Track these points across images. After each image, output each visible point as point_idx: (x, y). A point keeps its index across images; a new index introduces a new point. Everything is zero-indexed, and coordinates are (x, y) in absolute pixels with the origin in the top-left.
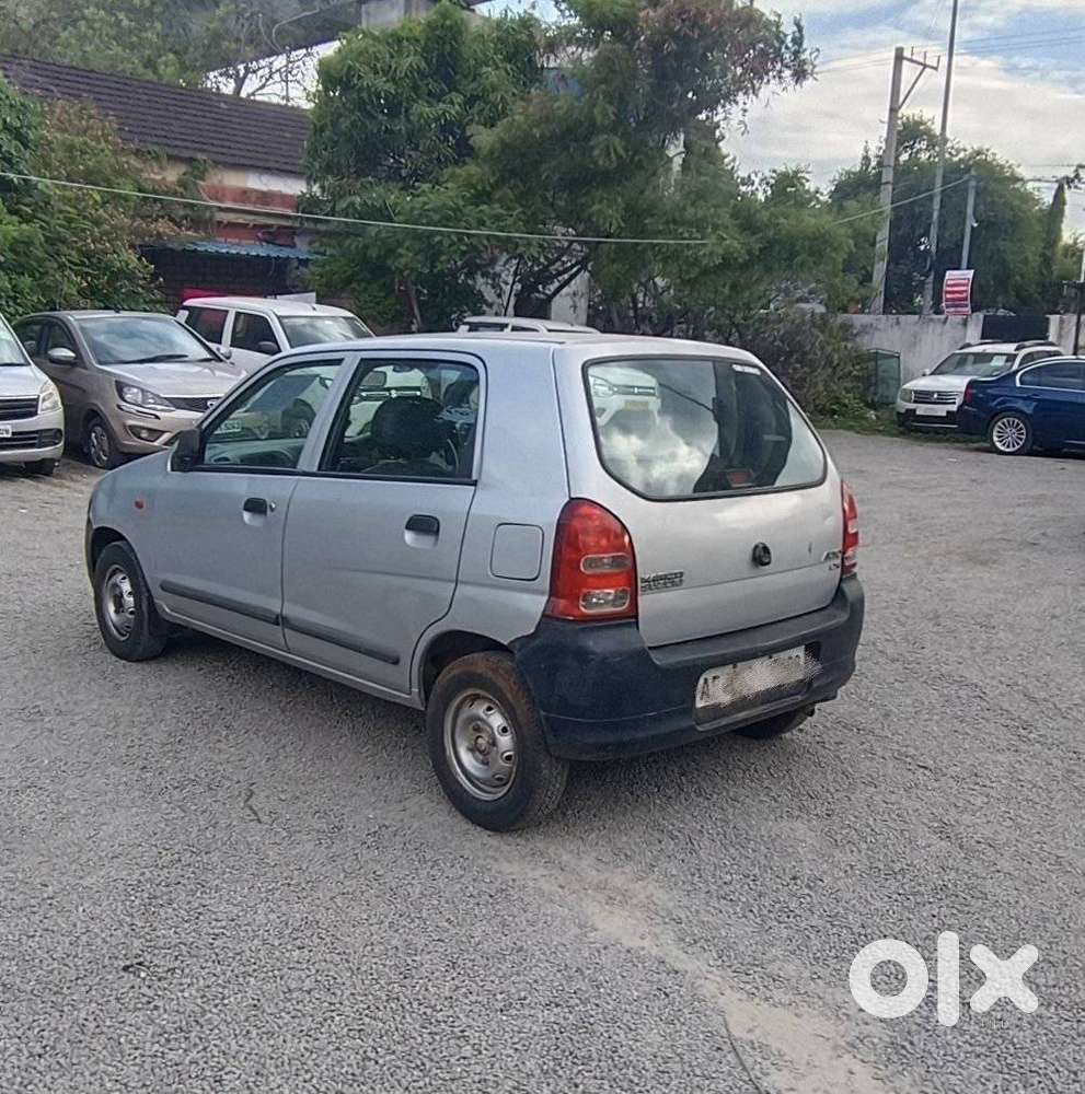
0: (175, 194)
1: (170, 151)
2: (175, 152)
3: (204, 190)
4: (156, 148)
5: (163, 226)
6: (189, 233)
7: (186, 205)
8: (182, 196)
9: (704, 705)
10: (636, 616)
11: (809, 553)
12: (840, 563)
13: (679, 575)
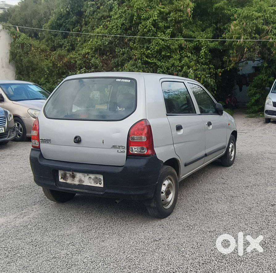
9: (62, 181)
10: (40, 149)
11: (102, 144)
12: (126, 151)
13: (50, 140)
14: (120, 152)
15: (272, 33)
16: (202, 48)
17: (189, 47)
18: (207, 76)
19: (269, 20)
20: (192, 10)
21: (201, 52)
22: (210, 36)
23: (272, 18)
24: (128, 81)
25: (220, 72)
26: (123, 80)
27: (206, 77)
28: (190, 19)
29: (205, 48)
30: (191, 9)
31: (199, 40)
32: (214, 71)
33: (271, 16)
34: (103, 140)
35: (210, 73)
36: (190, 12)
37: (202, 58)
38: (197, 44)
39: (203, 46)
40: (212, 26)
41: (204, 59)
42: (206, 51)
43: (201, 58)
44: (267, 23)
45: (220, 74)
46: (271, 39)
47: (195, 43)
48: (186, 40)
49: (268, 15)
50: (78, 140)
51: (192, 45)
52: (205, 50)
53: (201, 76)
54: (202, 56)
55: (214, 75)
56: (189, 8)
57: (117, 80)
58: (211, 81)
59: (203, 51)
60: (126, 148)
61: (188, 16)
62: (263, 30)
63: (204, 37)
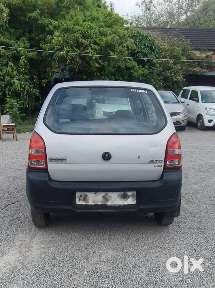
0: (204, 59)
1: (208, 48)
2: (209, 48)
3: (213, 58)
4: (205, 48)
5: (197, 69)
6: (205, 70)
7: (206, 63)
8: (206, 60)
9: (80, 203)
10: (47, 170)
11: (138, 159)
12: (163, 165)
13: (65, 159)
14: (157, 166)
15: (91, 48)
16: (21, 58)
17: (7, 56)
18: (30, 86)
19: (87, 34)
20: (8, 16)
21: (20, 61)
22: (27, 45)
23: (89, 33)
24: (145, 92)
25: (44, 83)
26: (140, 91)
27: (30, 88)
28: (7, 25)
29: (24, 58)
30: (6, 14)
31: (17, 49)
32: (37, 81)
33: (88, 31)
34: (139, 156)
35: (33, 83)
36: (5, 17)
37: (22, 68)
38: (15, 53)
39: (22, 56)
40: (25, 35)
41: (24, 69)
42: (25, 61)
43: (20, 67)
44: (85, 37)
45: (44, 85)
46: (90, 53)
47: (13, 52)
48: (3, 48)
49: (86, 30)
50: (107, 157)
51: (10, 53)
52: (24, 59)
53: (25, 86)
54: (21, 65)
55: (38, 86)
56: (4, 13)
57: (132, 91)
58: (36, 91)
59: (23, 61)
60: (163, 162)
61: (3, 22)
62: (82, 44)
63: (21, 46)
